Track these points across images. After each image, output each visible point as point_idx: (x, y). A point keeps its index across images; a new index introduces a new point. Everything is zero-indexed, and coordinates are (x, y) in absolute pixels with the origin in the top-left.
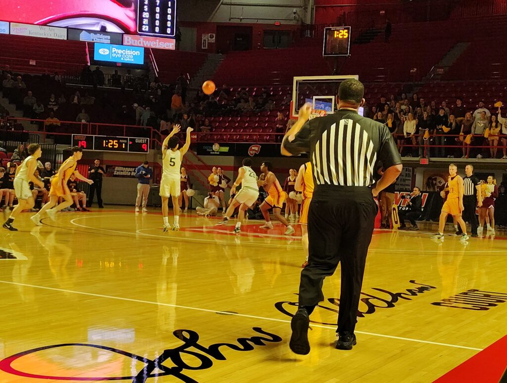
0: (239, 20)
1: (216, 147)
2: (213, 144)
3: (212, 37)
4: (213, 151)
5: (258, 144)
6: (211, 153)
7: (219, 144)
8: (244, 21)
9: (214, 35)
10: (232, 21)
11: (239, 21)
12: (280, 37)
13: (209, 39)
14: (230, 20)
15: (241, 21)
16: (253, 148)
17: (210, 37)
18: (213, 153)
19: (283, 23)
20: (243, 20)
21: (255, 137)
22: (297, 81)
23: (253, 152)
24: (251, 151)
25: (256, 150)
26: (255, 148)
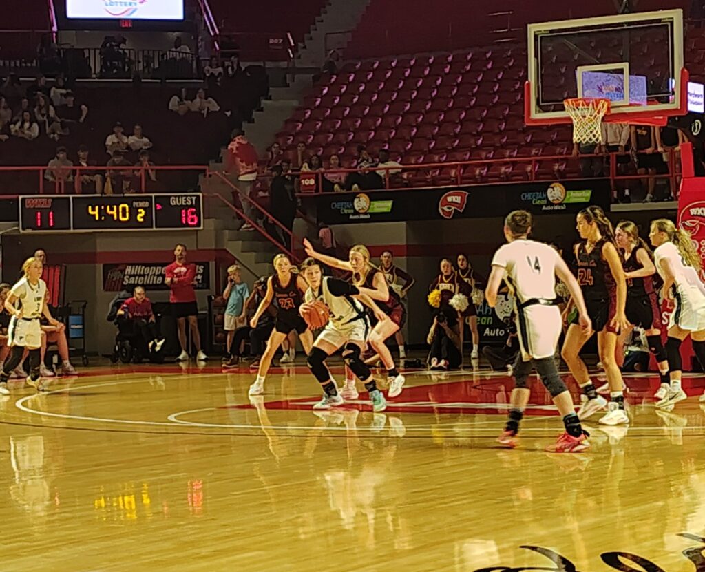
1: (361, 203)
2: (354, 196)
4: (356, 213)
5: (462, 189)
6: (351, 217)
16: (449, 199)
21: (453, 173)
22: (537, 33)
23: (449, 208)
24: (444, 206)
25: (457, 203)
26: (454, 198)
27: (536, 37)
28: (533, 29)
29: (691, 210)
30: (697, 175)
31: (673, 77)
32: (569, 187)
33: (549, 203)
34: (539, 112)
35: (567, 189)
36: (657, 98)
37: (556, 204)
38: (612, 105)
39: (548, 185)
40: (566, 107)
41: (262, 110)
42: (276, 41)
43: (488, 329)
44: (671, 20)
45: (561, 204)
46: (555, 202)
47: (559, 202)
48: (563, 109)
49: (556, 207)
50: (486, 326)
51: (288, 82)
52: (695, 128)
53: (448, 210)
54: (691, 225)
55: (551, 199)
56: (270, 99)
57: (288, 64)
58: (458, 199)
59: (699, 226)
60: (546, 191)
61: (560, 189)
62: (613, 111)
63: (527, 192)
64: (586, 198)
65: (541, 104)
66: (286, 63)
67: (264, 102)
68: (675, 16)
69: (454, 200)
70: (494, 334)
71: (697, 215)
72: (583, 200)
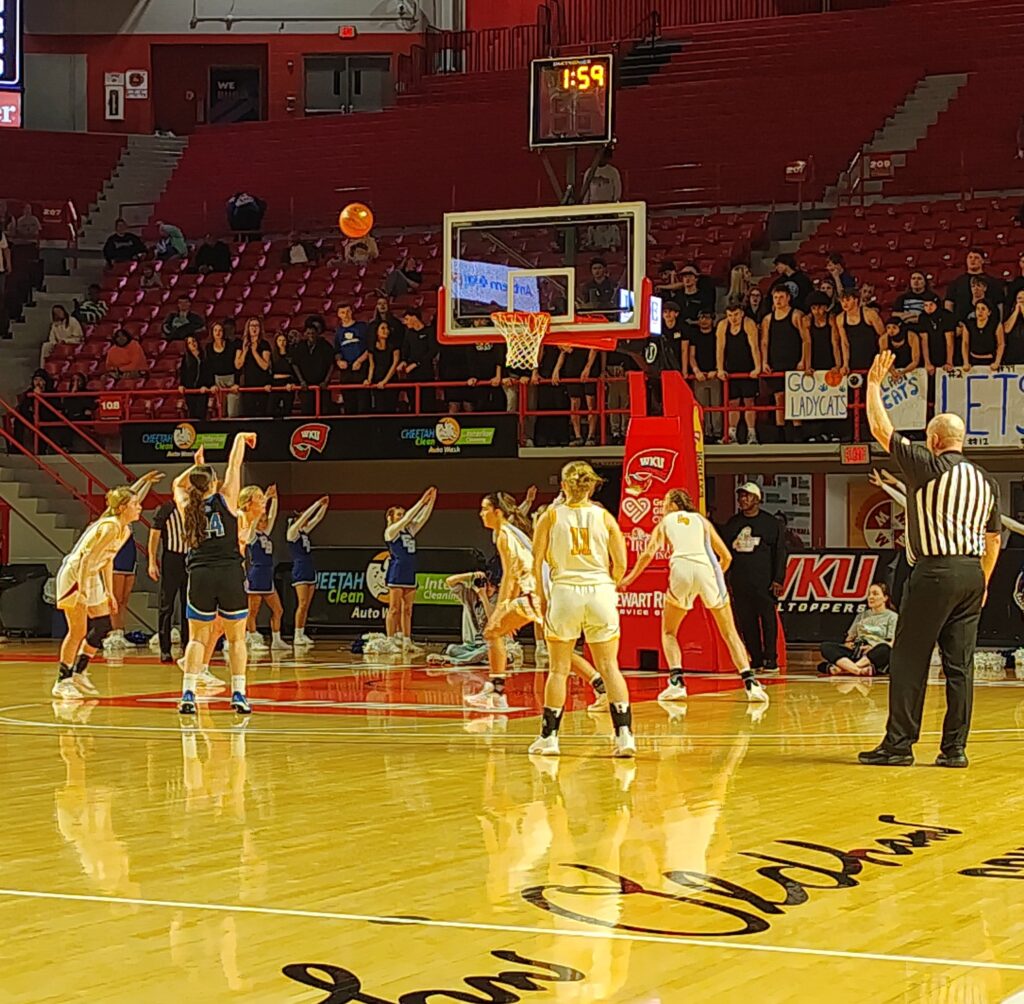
0: (224, 25)
1: (184, 436)
2: (175, 426)
3: (136, 81)
4: (176, 449)
5: (321, 421)
6: (170, 454)
7: (191, 423)
8: (236, 29)
9: (145, 75)
10: (202, 29)
11: (222, 29)
12: (358, 74)
13: (129, 86)
14: (193, 25)
15: (229, 28)
16: (305, 434)
17: (132, 82)
18: (177, 454)
19: (363, 28)
20: (234, 24)
22: (455, 225)
23: (305, 447)
24: (297, 443)
25: (315, 441)
26: (311, 433)
27: (454, 230)
28: (451, 219)
29: (641, 459)
30: (649, 414)
31: (632, 289)
32: (464, 423)
33: (438, 444)
34: (457, 327)
35: (462, 427)
36: (606, 315)
37: (446, 446)
38: (552, 322)
39: (437, 420)
40: (496, 322)
41: (34, 305)
42: (53, 212)
43: (357, 609)
44: (631, 215)
45: (452, 446)
46: (445, 443)
47: (451, 442)
48: (491, 324)
49: (447, 450)
50: (355, 605)
51: (68, 268)
52: (649, 354)
53: (301, 449)
54: (641, 479)
55: (440, 439)
56: (45, 291)
57: (68, 245)
58: (316, 435)
59: (651, 482)
60: (434, 428)
61: (452, 426)
62: (553, 329)
63: (410, 428)
64: (487, 438)
65: (459, 317)
66: (65, 242)
67: (36, 295)
68: (638, 210)
69: (311, 436)
70: (365, 616)
71: (648, 466)
72: (484, 441)
